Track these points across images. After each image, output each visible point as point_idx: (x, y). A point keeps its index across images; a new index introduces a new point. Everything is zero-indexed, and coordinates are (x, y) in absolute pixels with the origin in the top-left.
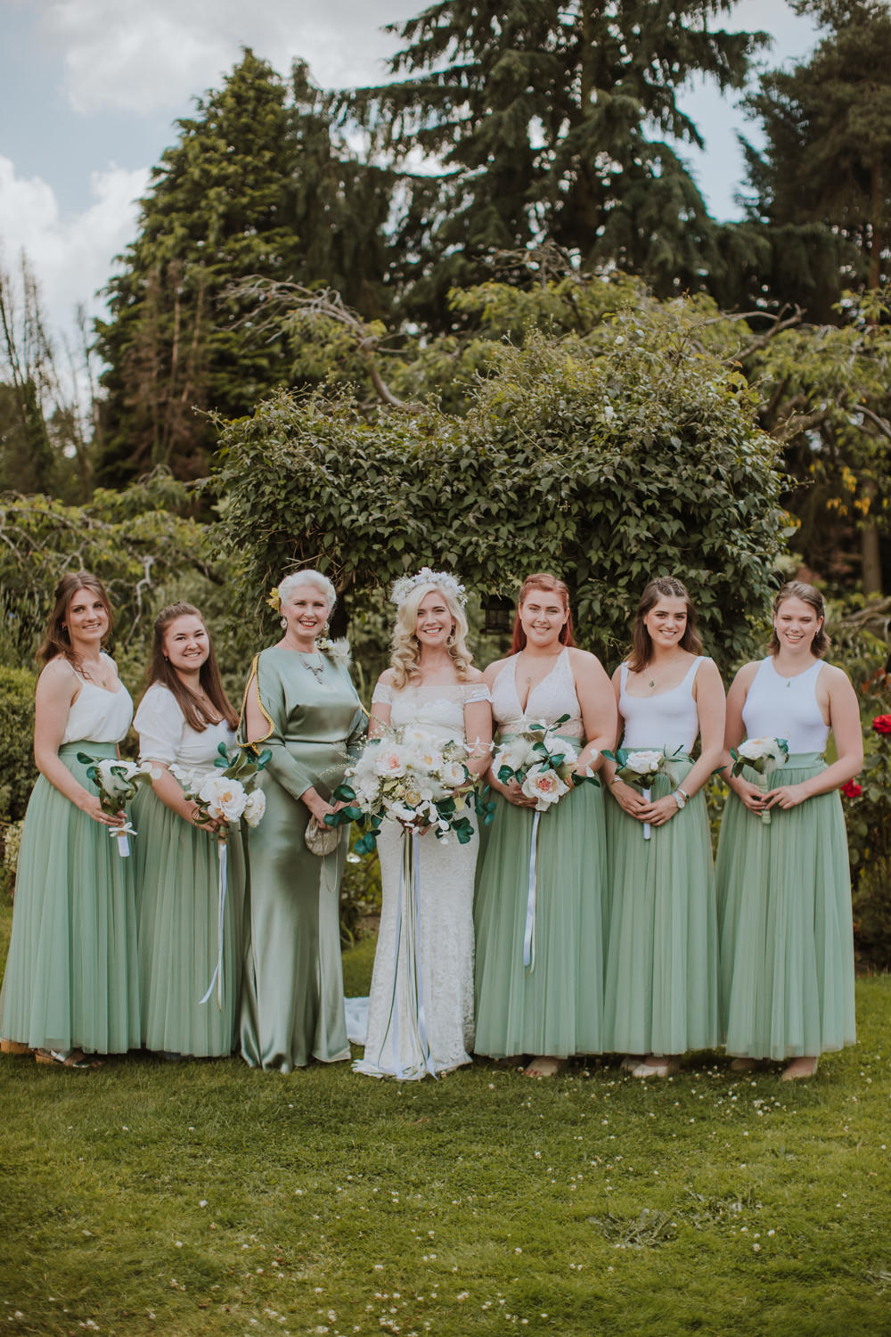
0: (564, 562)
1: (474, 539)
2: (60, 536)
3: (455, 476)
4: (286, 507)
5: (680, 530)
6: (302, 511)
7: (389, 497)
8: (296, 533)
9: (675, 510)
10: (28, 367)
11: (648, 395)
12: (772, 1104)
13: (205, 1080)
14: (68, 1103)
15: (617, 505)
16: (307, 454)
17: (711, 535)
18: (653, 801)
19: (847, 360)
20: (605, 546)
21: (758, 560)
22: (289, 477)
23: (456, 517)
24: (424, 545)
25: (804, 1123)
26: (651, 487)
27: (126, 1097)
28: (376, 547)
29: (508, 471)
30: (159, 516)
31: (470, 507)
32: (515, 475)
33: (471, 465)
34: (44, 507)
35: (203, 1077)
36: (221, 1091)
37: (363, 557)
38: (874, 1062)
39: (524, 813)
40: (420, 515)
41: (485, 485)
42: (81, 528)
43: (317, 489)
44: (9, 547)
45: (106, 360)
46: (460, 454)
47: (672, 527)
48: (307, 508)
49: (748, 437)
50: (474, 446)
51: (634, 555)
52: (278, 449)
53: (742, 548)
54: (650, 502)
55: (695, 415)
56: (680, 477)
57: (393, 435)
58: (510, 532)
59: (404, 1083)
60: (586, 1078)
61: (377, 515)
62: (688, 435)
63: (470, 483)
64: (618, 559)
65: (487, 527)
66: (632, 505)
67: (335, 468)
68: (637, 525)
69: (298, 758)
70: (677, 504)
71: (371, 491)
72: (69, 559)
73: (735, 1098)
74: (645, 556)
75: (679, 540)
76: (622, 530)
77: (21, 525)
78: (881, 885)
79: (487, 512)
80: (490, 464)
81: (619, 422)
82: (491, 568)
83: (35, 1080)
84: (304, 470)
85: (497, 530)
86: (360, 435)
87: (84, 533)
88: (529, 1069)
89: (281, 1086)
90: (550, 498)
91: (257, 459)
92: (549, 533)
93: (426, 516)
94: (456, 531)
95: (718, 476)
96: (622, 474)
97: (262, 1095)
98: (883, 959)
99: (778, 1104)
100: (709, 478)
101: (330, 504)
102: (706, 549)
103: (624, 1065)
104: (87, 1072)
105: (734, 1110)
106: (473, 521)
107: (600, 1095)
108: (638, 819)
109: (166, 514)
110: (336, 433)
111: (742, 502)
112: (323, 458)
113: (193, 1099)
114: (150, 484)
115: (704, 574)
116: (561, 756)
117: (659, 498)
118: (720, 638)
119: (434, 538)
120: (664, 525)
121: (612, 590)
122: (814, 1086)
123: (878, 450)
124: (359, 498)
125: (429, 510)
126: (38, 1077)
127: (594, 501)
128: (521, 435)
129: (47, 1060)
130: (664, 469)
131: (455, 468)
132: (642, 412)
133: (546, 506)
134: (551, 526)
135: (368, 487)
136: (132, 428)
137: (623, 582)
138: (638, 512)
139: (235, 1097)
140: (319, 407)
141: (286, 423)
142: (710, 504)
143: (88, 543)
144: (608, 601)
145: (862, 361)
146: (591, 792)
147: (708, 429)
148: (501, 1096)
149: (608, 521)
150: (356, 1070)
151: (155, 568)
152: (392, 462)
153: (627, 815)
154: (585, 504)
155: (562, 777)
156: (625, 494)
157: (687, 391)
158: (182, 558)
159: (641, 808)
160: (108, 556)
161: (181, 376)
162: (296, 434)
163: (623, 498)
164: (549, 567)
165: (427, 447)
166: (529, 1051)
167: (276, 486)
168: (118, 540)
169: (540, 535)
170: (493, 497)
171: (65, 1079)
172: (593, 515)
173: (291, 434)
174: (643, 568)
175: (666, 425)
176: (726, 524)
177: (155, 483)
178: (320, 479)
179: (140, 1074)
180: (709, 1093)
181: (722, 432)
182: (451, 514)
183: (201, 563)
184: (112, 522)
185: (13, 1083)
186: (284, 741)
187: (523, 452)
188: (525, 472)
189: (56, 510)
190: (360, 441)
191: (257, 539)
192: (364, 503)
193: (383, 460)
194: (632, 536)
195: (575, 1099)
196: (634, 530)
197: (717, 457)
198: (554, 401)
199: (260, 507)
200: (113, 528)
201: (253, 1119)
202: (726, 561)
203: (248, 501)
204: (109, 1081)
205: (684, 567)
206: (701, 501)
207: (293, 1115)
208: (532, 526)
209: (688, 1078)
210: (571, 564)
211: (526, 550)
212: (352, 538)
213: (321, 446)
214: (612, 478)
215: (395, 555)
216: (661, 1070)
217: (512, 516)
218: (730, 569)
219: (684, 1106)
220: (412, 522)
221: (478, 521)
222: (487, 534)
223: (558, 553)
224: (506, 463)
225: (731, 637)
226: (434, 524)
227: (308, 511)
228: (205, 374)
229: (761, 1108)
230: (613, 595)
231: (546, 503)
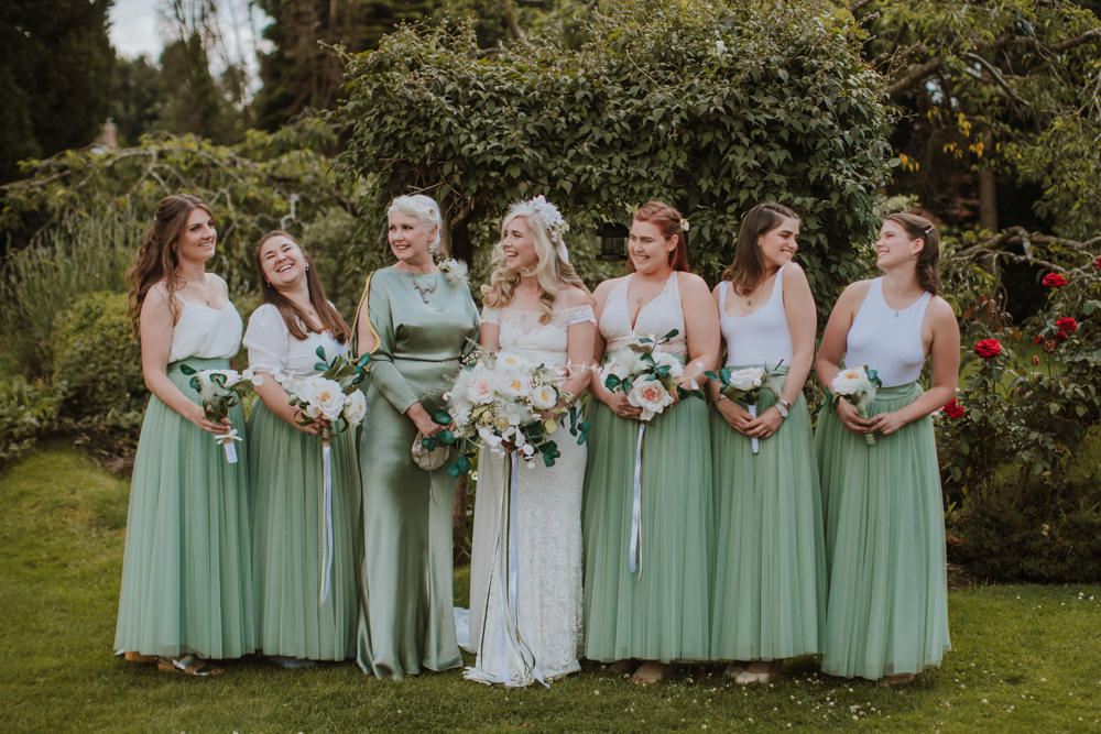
0: (676, 190)
1: (589, 167)
2: (209, 175)
3: (571, 107)
4: (408, 136)
5: (786, 160)
6: (423, 140)
7: (506, 127)
8: (417, 161)
9: (784, 140)
10: (194, 20)
11: (758, 30)
12: (867, 710)
13: (321, 686)
14: (184, 708)
15: (727, 135)
16: (428, 86)
17: (817, 164)
18: (758, 416)
19: (960, 9)
20: (715, 175)
21: (862, 188)
22: (410, 108)
23: (571, 146)
24: (540, 173)
25: (898, 727)
26: (758, 117)
27: (240, 703)
28: (493, 174)
29: (622, 102)
30: (303, 155)
31: (584, 138)
32: (628, 106)
33: (586, 97)
34: (194, 147)
35: (319, 684)
36: (333, 697)
37: (482, 184)
38: (969, 669)
39: (630, 425)
40: (536, 144)
41: (599, 115)
42: (229, 166)
43: (437, 119)
44: (158, 183)
45: (269, 13)
46: (575, 86)
47: (779, 156)
48: (427, 137)
49: (855, 71)
50: (589, 78)
51: (742, 183)
52: (400, 80)
53: (847, 177)
54: (758, 132)
55: (803, 49)
56: (787, 108)
57: (512, 69)
58: (623, 161)
59: (513, 689)
60: (689, 685)
61: (494, 143)
62: (795, 67)
63: (585, 114)
64: (727, 187)
65: (601, 156)
66: (740, 134)
67: (454, 99)
68: (746, 154)
69: (406, 375)
70: (784, 134)
71: (490, 121)
72: (217, 196)
73: (832, 703)
74: (752, 184)
75: (787, 168)
76: (731, 159)
77: (171, 163)
78: (982, 502)
79: (601, 142)
80: (604, 95)
81: (729, 55)
82: (604, 195)
83: (155, 687)
84: (425, 101)
85: (611, 159)
86: (479, 68)
87: (231, 172)
88: (635, 676)
89: (393, 692)
90: (661, 127)
91: (380, 91)
92: (661, 162)
93: (543, 145)
94: (571, 160)
95: (823, 107)
96: (731, 105)
97: (374, 701)
98: (983, 572)
99: (873, 709)
100: (815, 109)
101: (449, 133)
102: (812, 178)
103: (727, 672)
104: (206, 679)
105: (830, 715)
106: (586, 149)
107: (702, 701)
108: (746, 434)
109: (310, 153)
110: (457, 66)
111: (847, 132)
112: (443, 88)
113: (305, 705)
114: (298, 125)
115: (810, 201)
116: (667, 367)
117: (767, 129)
118: (826, 264)
119: (550, 166)
120: (771, 154)
121: (722, 217)
122: (909, 693)
123: (992, 97)
124: (478, 128)
125: (544, 139)
126: (158, 684)
127: (705, 131)
128: (634, 69)
129: (169, 668)
130: (771, 100)
131: (571, 99)
132: (751, 46)
133: (657, 136)
134: (663, 155)
135: (486, 118)
136: (292, 78)
137: (731, 209)
138: (746, 141)
139: (346, 703)
140: (441, 41)
141: (408, 55)
142: (816, 134)
143: (235, 181)
144: (717, 227)
145: (974, 11)
146: (697, 404)
147: (815, 62)
148: (605, 701)
149: (717, 150)
150: (467, 677)
151: (301, 204)
152: (510, 94)
153: (734, 430)
154: (696, 134)
155: (667, 388)
156: (734, 124)
157: (795, 27)
158: (326, 195)
159: (748, 425)
160: (253, 193)
161: (339, 30)
162: (419, 67)
163: (732, 128)
164: (660, 194)
165: (544, 78)
166: (638, 655)
167: (398, 116)
168: (264, 177)
169: (652, 164)
170: (607, 127)
171: (183, 687)
172: (704, 144)
173: (413, 66)
174: (750, 196)
175: (774, 59)
176: (831, 154)
177: (303, 125)
178: (440, 110)
179: (256, 681)
180: (808, 698)
181: (828, 65)
182: (566, 144)
183: (344, 200)
184: (261, 161)
185: (132, 690)
186: (392, 359)
187: (637, 84)
188: (639, 103)
189: (205, 149)
190: (480, 74)
191: (380, 168)
192: (483, 133)
193: (502, 92)
194: (739, 165)
195: (678, 705)
196: (742, 159)
197: (824, 89)
198: (667, 36)
199: (382, 137)
200: (260, 166)
201: (362, 724)
202: (832, 189)
203: (371, 131)
204: (226, 688)
205: (790, 195)
206: (807, 131)
207: (402, 720)
208: (645, 155)
209: (788, 684)
210: (682, 192)
211: (639, 178)
212: (471, 167)
213: (441, 78)
214: (721, 109)
215: (512, 183)
216: (763, 677)
217: (626, 146)
218: (835, 197)
219: (782, 711)
220: (528, 151)
221: (593, 150)
222: (601, 162)
223: (669, 181)
224: (620, 94)
225: (838, 264)
226: (550, 153)
227: (428, 140)
228: (361, 28)
229: (857, 713)
230: (722, 222)
231: (658, 130)
